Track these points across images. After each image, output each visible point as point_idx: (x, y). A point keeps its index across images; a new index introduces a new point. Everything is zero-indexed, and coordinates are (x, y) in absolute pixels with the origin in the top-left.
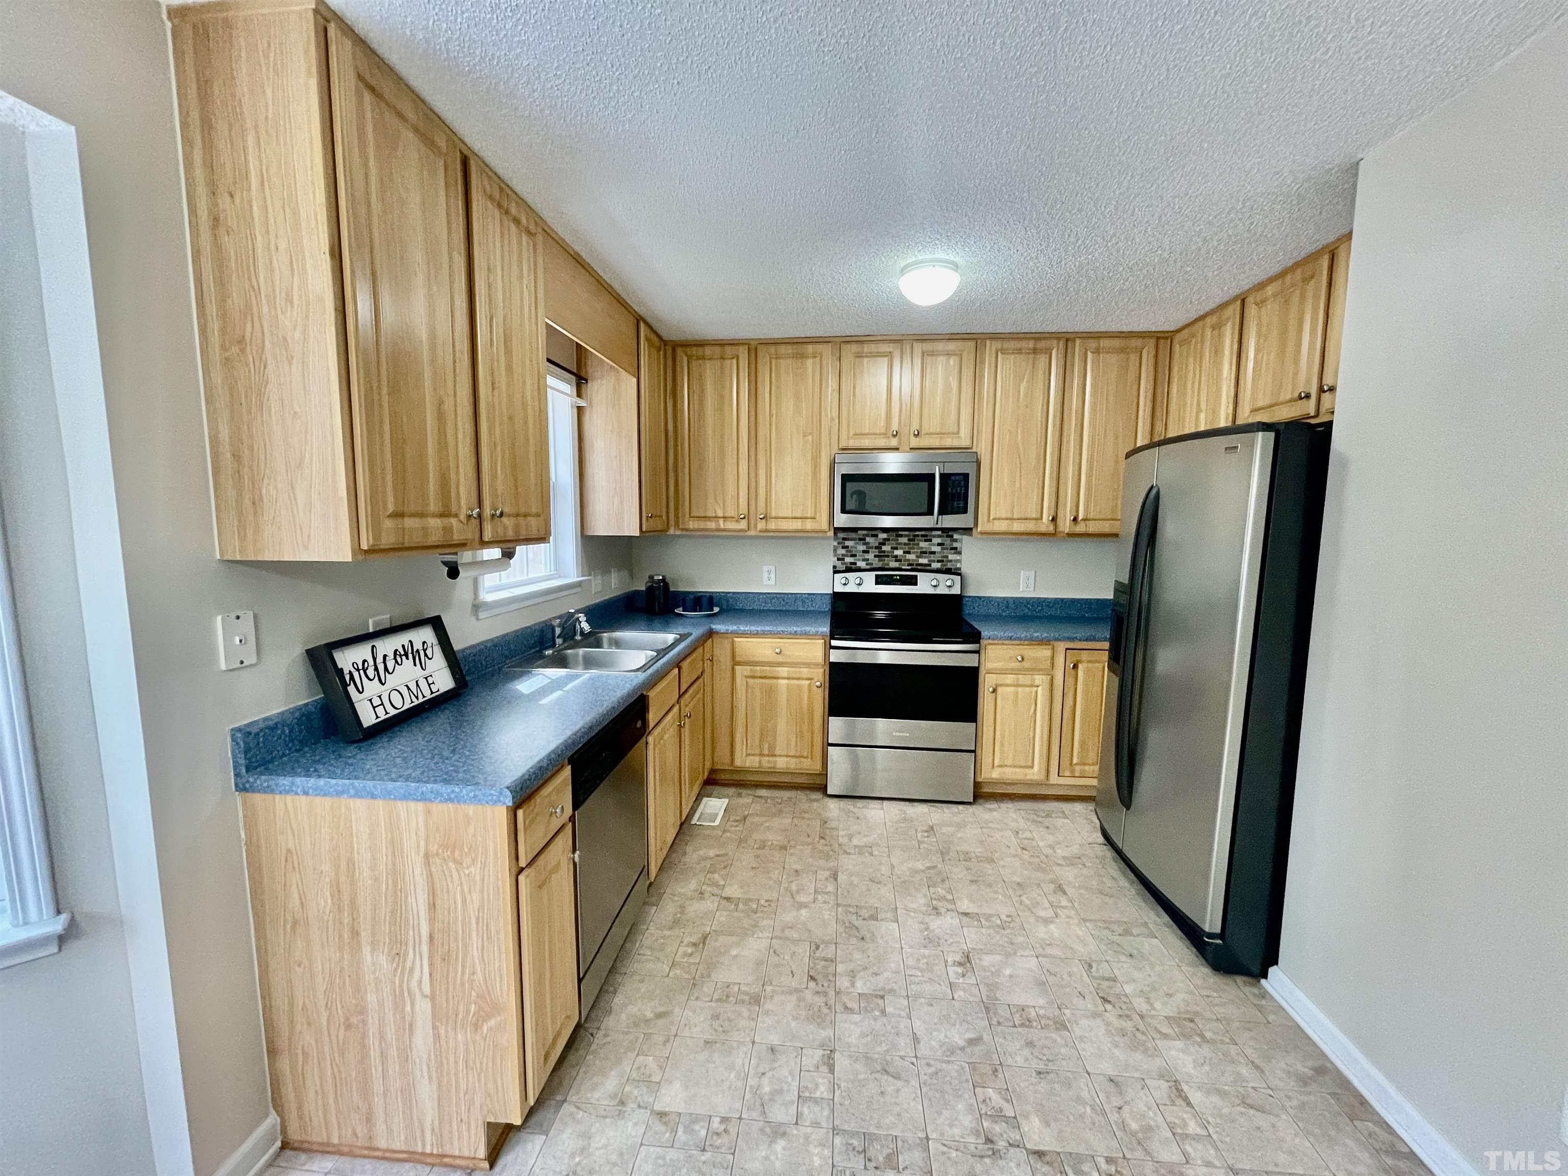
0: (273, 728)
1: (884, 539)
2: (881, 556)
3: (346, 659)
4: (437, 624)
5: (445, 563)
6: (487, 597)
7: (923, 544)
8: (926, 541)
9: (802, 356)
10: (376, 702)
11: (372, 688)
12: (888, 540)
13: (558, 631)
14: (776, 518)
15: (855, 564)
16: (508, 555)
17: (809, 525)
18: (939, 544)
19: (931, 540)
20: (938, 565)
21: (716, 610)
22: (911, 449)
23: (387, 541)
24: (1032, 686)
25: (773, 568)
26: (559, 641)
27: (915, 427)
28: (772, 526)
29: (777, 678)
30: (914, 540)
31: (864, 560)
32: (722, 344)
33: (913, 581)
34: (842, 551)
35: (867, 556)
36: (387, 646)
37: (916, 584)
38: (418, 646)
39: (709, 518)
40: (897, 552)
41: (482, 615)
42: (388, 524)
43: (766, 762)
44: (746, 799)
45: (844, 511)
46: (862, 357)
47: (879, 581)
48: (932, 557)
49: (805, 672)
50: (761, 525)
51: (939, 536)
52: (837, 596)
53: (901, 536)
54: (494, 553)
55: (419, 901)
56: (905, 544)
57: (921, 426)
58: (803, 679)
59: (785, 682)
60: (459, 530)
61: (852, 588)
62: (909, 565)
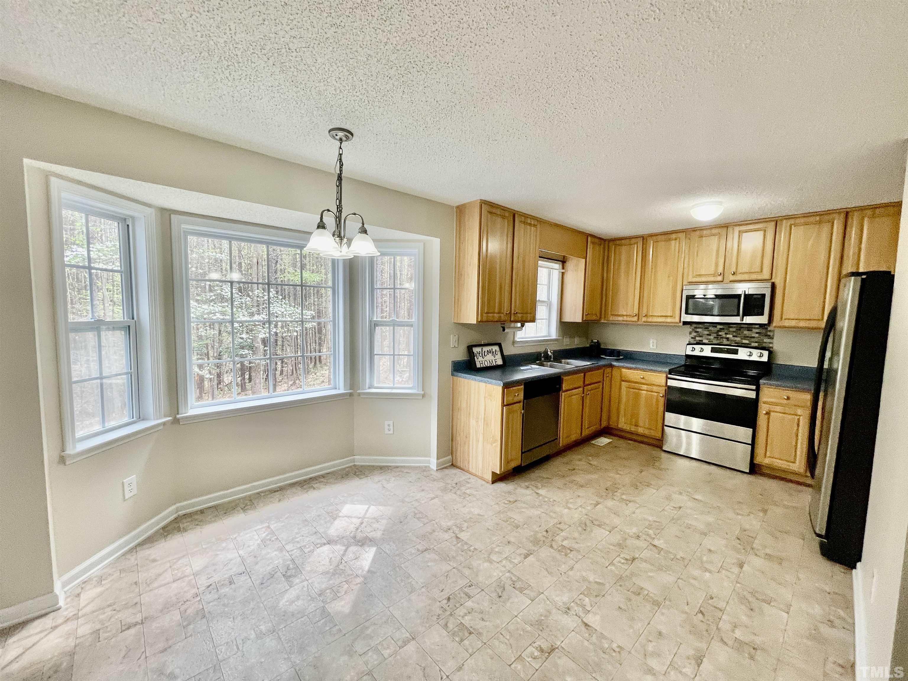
0: (459, 363)
1: (721, 329)
2: (718, 337)
3: (476, 350)
4: (500, 345)
5: (502, 327)
6: (517, 339)
7: (746, 332)
8: (748, 330)
9: (670, 240)
10: (481, 362)
11: (480, 359)
12: (723, 329)
13: (543, 355)
14: (652, 316)
15: (702, 341)
16: (523, 326)
17: (669, 320)
18: (757, 333)
19: (751, 330)
20: (756, 344)
21: (621, 357)
22: (730, 281)
23: (485, 319)
24: (796, 415)
25: (655, 341)
26: (543, 359)
27: (733, 270)
28: (650, 319)
29: (642, 390)
30: (740, 330)
31: (707, 339)
32: (630, 238)
33: (736, 352)
34: (694, 334)
35: (709, 337)
36: (486, 349)
37: (737, 354)
38: (494, 350)
39: (619, 315)
40: (728, 336)
41: (516, 345)
42: (485, 315)
43: (633, 429)
44: (621, 443)
45: (687, 313)
46: (702, 237)
47: (713, 350)
48: (753, 340)
49: (655, 388)
50: (644, 319)
51: (758, 328)
52: (688, 356)
53: (732, 327)
54: (519, 325)
55: (482, 408)
56: (734, 332)
57: (737, 269)
58: (654, 392)
59: (645, 392)
60: (503, 317)
61: (697, 353)
62: (736, 343)
